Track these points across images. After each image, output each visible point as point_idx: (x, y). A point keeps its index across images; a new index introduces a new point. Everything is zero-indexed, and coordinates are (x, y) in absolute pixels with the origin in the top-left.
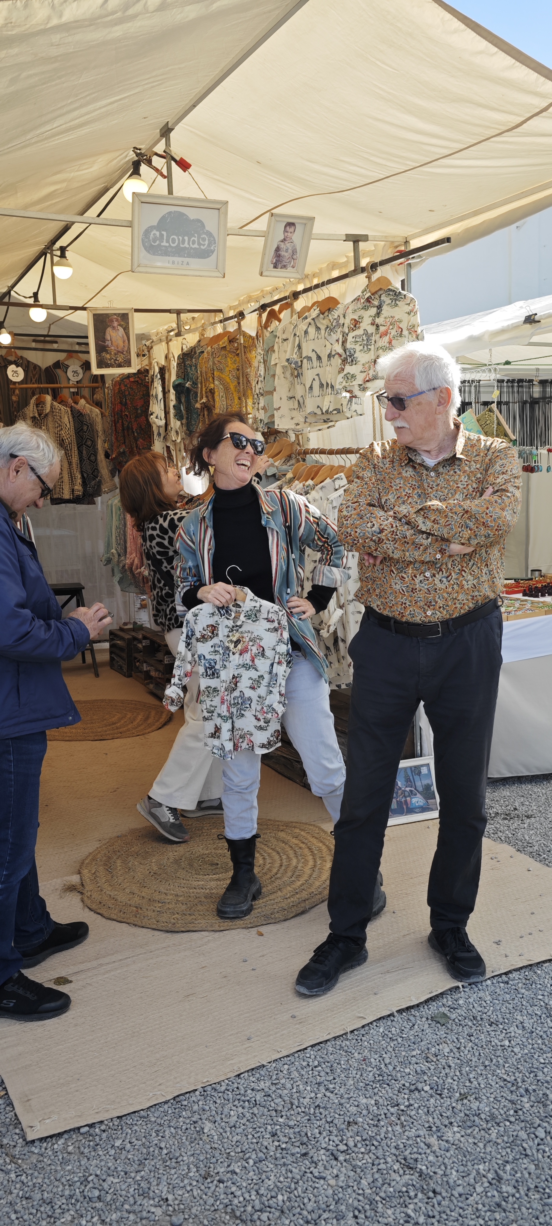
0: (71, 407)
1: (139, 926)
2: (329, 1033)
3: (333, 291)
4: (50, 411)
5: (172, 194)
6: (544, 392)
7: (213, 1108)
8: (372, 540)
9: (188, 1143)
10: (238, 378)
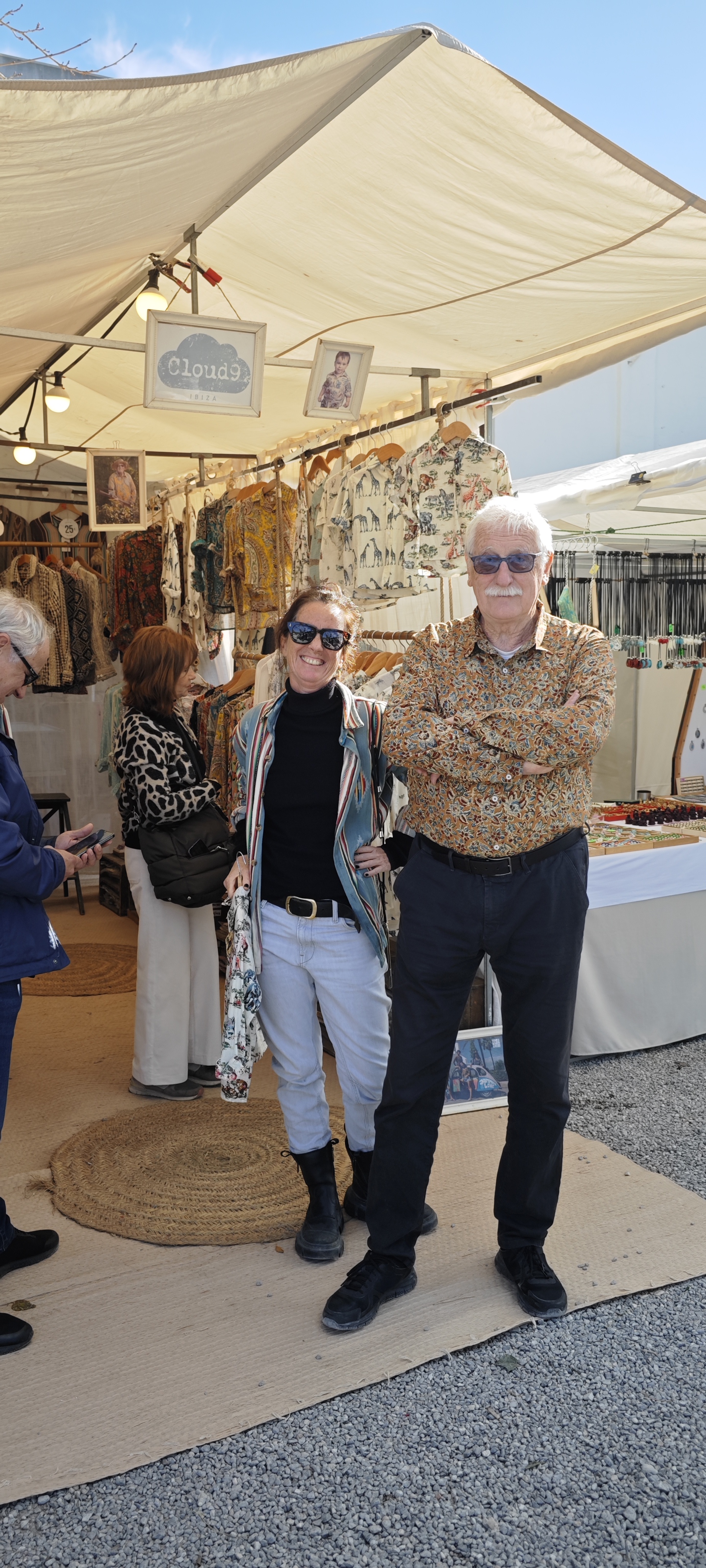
0: (61, 571)
1: (124, 1237)
2: (364, 1380)
3: (397, 436)
4: (35, 576)
5: (197, 313)
6: (655, 568)
7: (211, 1474)
8: (425, 754)
9: (176, 1519)
10: (274, 541)
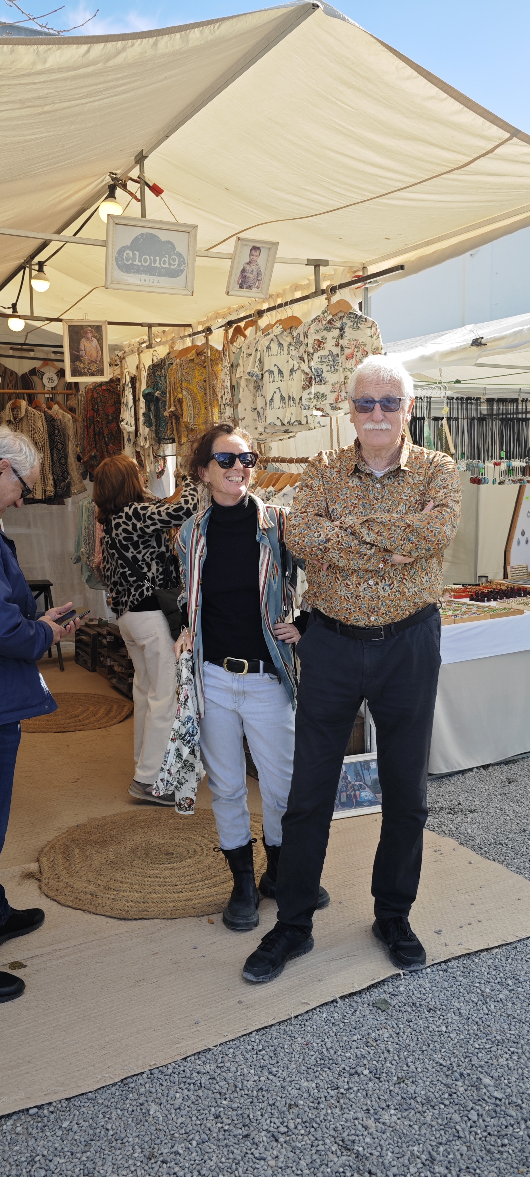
0: (45, 412)
1: (94, 914)
2: (274, 1019)
3: (296, 310)
4: (25, 416)
5: (145, 217)
6: (491, 409)
7: (159, 1090)
8: (318, 548)
9: (133, 1124)
10: (205, 389)
